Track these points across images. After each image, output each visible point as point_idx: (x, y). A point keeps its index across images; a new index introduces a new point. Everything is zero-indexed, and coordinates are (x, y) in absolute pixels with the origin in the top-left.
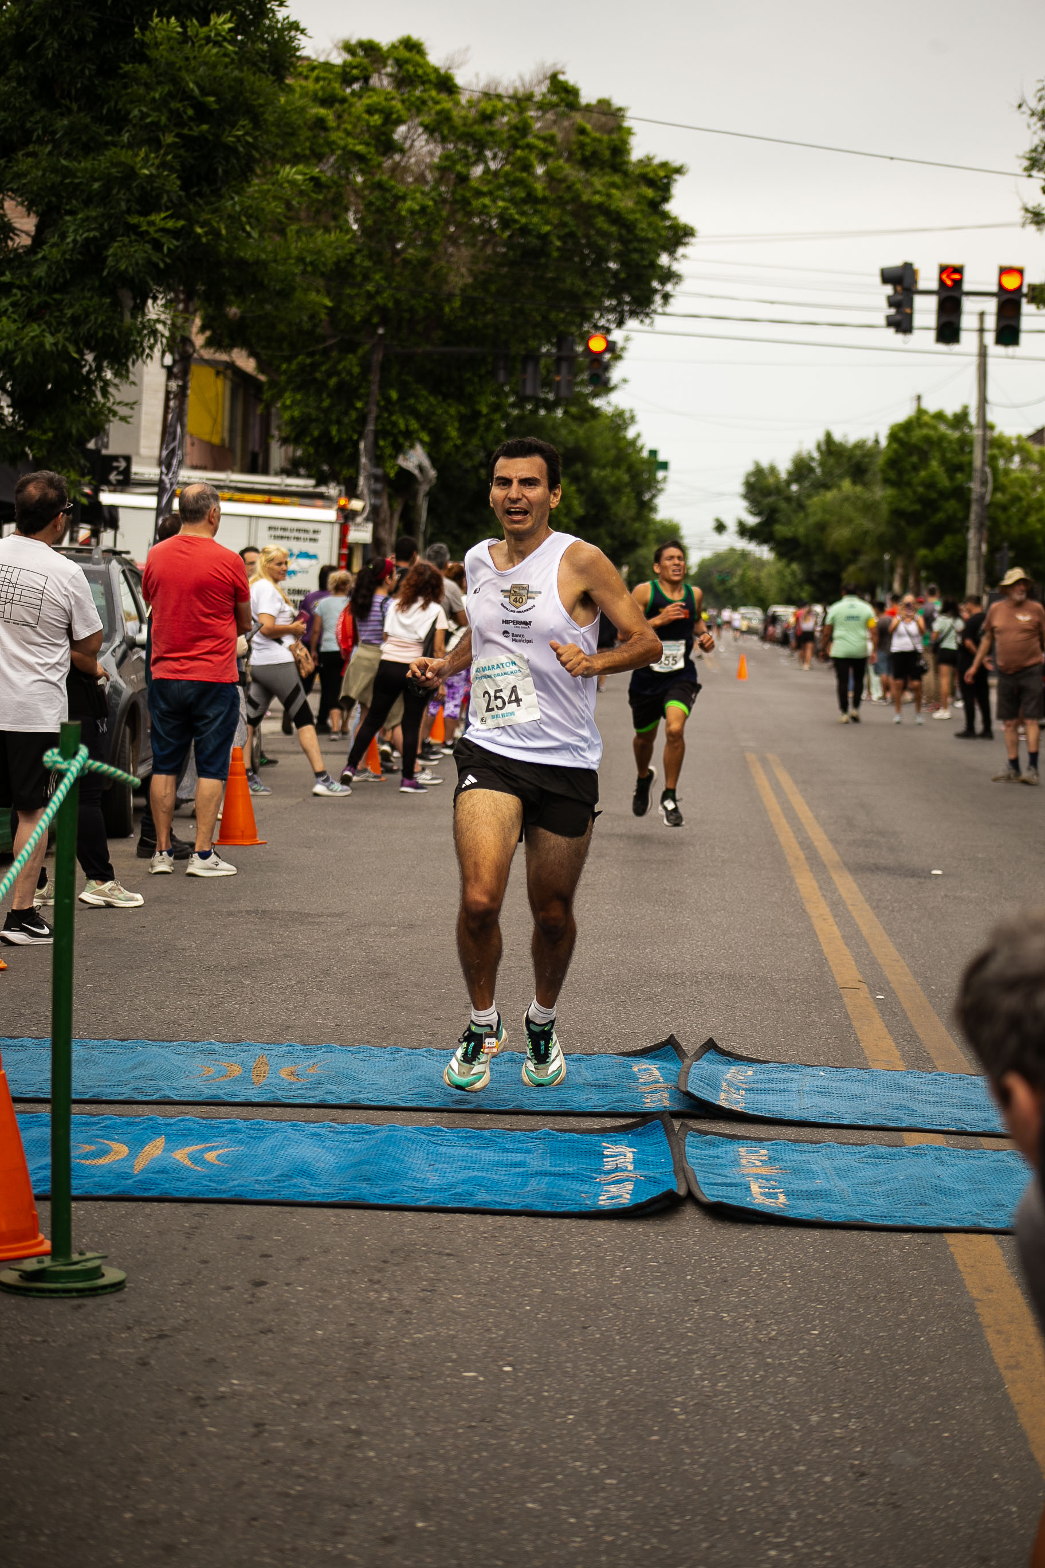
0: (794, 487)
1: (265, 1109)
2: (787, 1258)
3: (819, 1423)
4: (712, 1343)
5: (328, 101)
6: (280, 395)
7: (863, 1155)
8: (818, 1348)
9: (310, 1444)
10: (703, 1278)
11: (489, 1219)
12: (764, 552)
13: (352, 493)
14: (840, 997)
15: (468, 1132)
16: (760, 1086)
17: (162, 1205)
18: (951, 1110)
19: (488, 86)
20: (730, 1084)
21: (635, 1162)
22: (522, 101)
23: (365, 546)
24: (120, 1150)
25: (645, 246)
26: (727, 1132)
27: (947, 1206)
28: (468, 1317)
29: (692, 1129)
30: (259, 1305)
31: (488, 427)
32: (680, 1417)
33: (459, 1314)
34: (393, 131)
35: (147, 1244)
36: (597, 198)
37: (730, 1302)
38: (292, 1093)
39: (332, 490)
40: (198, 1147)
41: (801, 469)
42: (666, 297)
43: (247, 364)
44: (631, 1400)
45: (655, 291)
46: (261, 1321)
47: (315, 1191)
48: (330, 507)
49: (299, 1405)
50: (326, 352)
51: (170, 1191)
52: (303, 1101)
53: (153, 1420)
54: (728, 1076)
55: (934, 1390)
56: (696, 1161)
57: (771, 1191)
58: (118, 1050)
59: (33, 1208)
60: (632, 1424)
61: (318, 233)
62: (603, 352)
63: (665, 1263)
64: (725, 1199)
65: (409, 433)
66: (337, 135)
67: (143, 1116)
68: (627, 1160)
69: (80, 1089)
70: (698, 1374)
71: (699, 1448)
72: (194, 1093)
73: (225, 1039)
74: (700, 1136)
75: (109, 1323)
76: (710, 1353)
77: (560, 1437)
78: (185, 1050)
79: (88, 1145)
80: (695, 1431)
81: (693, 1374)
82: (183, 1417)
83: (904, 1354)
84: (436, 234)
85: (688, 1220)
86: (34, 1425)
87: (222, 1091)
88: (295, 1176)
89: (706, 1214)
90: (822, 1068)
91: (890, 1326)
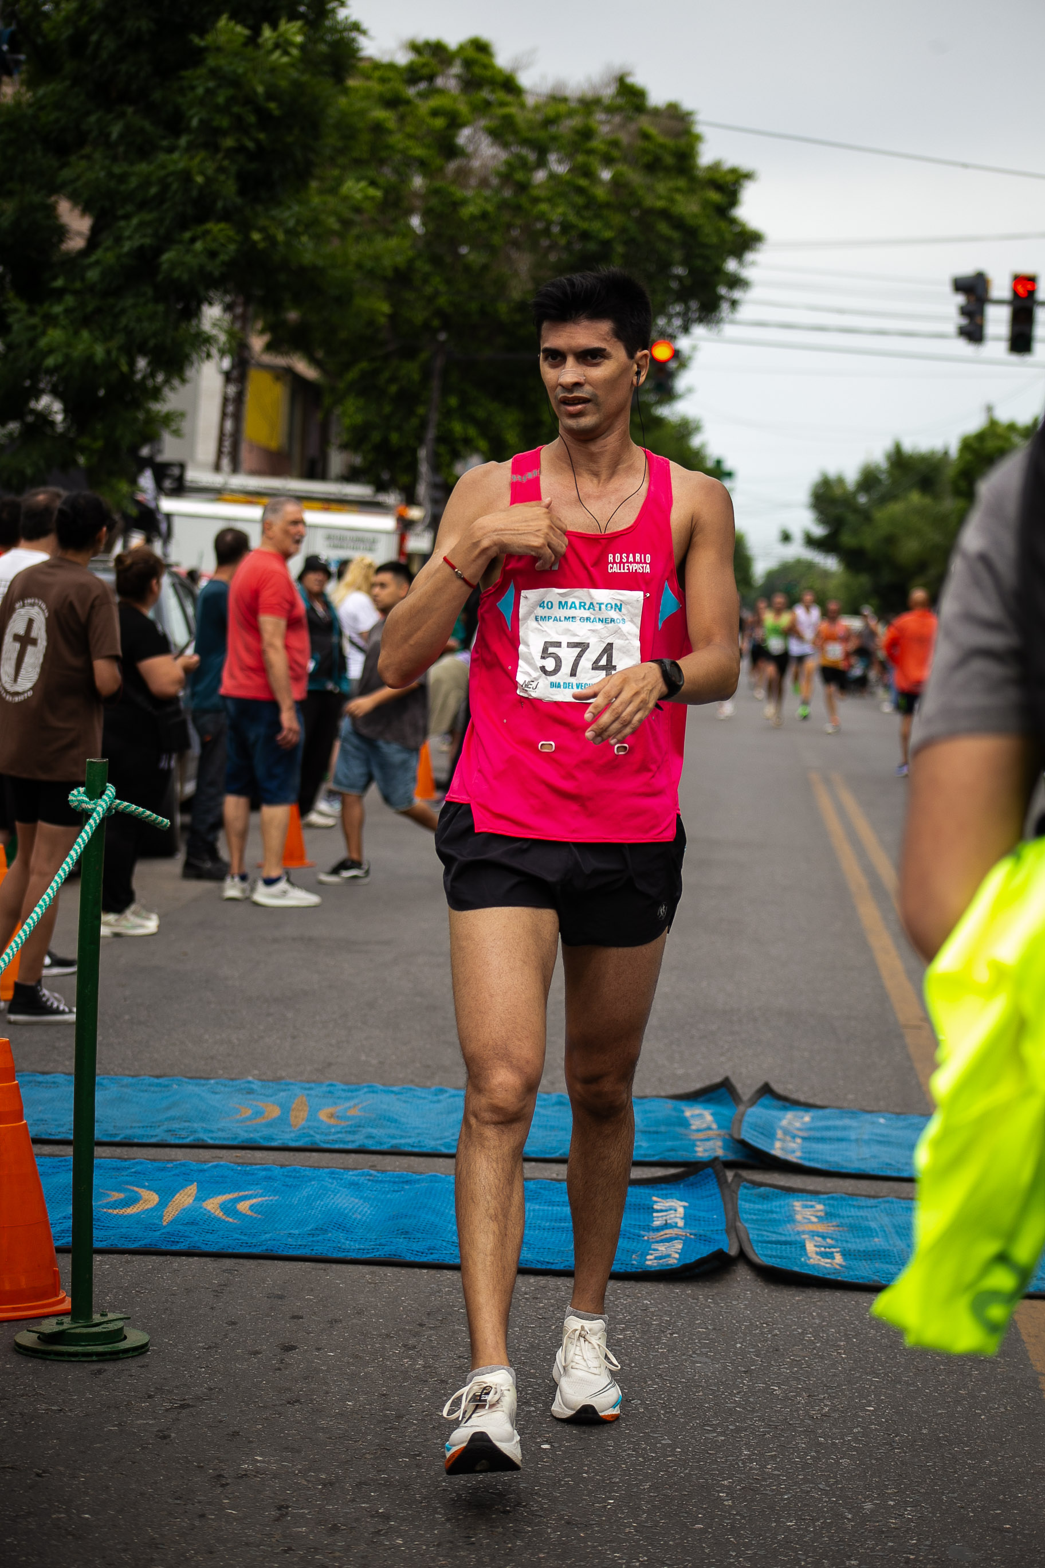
0: (863, 499)
1: (302, 1155)
2: (843, 1325)
3: (872, 1511)
4: (762, 1419)
5: (393, 102)
6: (341, 402)
8: (873, 1427)
9: (335, 1528)
10: (754, 1346)
12: (830, 563)
13: (411, 500)
14: (902, 1037)
16: (818, 1134)
17: (191, 1259)
19: (552, 88)
20: (786, 1132)
21: (685, 1218)
22: (589, 104)
24: (150, 1198)
25: (709, 251)
26: (782, 1184)
29: (746, 1180)
30: (287, 1372)
32: (726, 1503)
34: (454, 136)
35: (173, 1303)
36: (660, 204)
37: (781, 1374)
38: (331, 1137)
39: (391, 499)
40: (231, 1196)
41: (869, 480)
42: (734, 303)
43: (303, 368)
44: (675, 1484)
45: (721, 298)
46: (289, 1389)
47: (352, 1247)
48: (388, 515)
49: (324, 1485)
50: (386, 358)
51: (199, 1244)
52: (341, 1146)
53: (170, 1500)
54: (784, 1123)
55: (995, 1476)
56: (749, 1217)
57: (827, 1250)
58: (152, 1089)
59: (53, 1262)
60: (675, 1510)
61: (379, 238)
62: (668, 360)
63: (714, 1329)
64: (779, 1260)
65: (467, 442)
66: (397, 140)
67: (176, 1161)
68: (678, 1215)
69: (112, 1130)
70: (746, 1455)
71: (745, 1538)
72: (229, 1136)
73: (264, 1077)
74: (753, 1188)
75: (130, 1391)
76: (759, 1431)
77: (599, 1524)
78: (222, 1089)
79: (114, 1193)
80: (741, 1519)
81: (741, 1454)
82: (202, 1498)
83: (963, 1434)
84: (496, 239)
85: (739, 1282)
86: (46, 1505)
87: (259, 1134)
88: (330, 1229)
89: (759, 1275)
90: (882, 1114)
91: (949, 1402)
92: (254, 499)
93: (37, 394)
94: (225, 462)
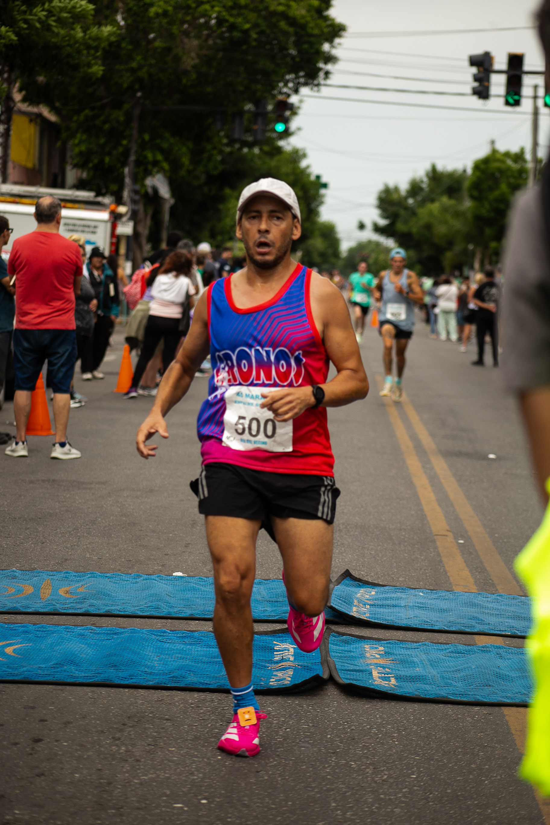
0: (411, 201)
1: (48, 617)
2: (396, 723)
4: (344, 783)
6: (73, 136)
7: (448, 651)
8: (415, 788)
10: (340, 737)
11: (196, 695)
12: (390, 243)
13: (119, 201)
14: (434, 541)
15: (184, 633)
16: (380, 603)
18: (507, 620)
20: (360, 601)
21: (295, 655)
23: (128, 237)
25: (312, 39)
26: (357, 634)
27: (504, 688)
28: (179, 764)
29: (334, 631)
30: (36, 756)
31: (209, 159)
33: (172, 761)
36: (281, 8)
37: (356, 754)
38: (66, 606)
39: (107, 200)
40: (1, 643)
41: (415, 188)
42: (327, 73)
43: (52, 118)
45: (320, 69)
46: (37, 767)
47: (80, 675)
48: (104, 211)
50: (102, 108)
52: (73, 611)
54: (358, 595)
56: (336, 654)
57: (386, 675)
63: (313, 726)
65: (155, 163)
68: (290, 654)
70: (333, 806)
73: (23, 568)
76: (342, 791)
81: (330, 806)
83: (474, 793)
84: (175, 30)
85: (329, 696)
88: (65, 664)
89: (341, 692)
90: (421, 590)
91: (465, 772)
92: (17, 200)
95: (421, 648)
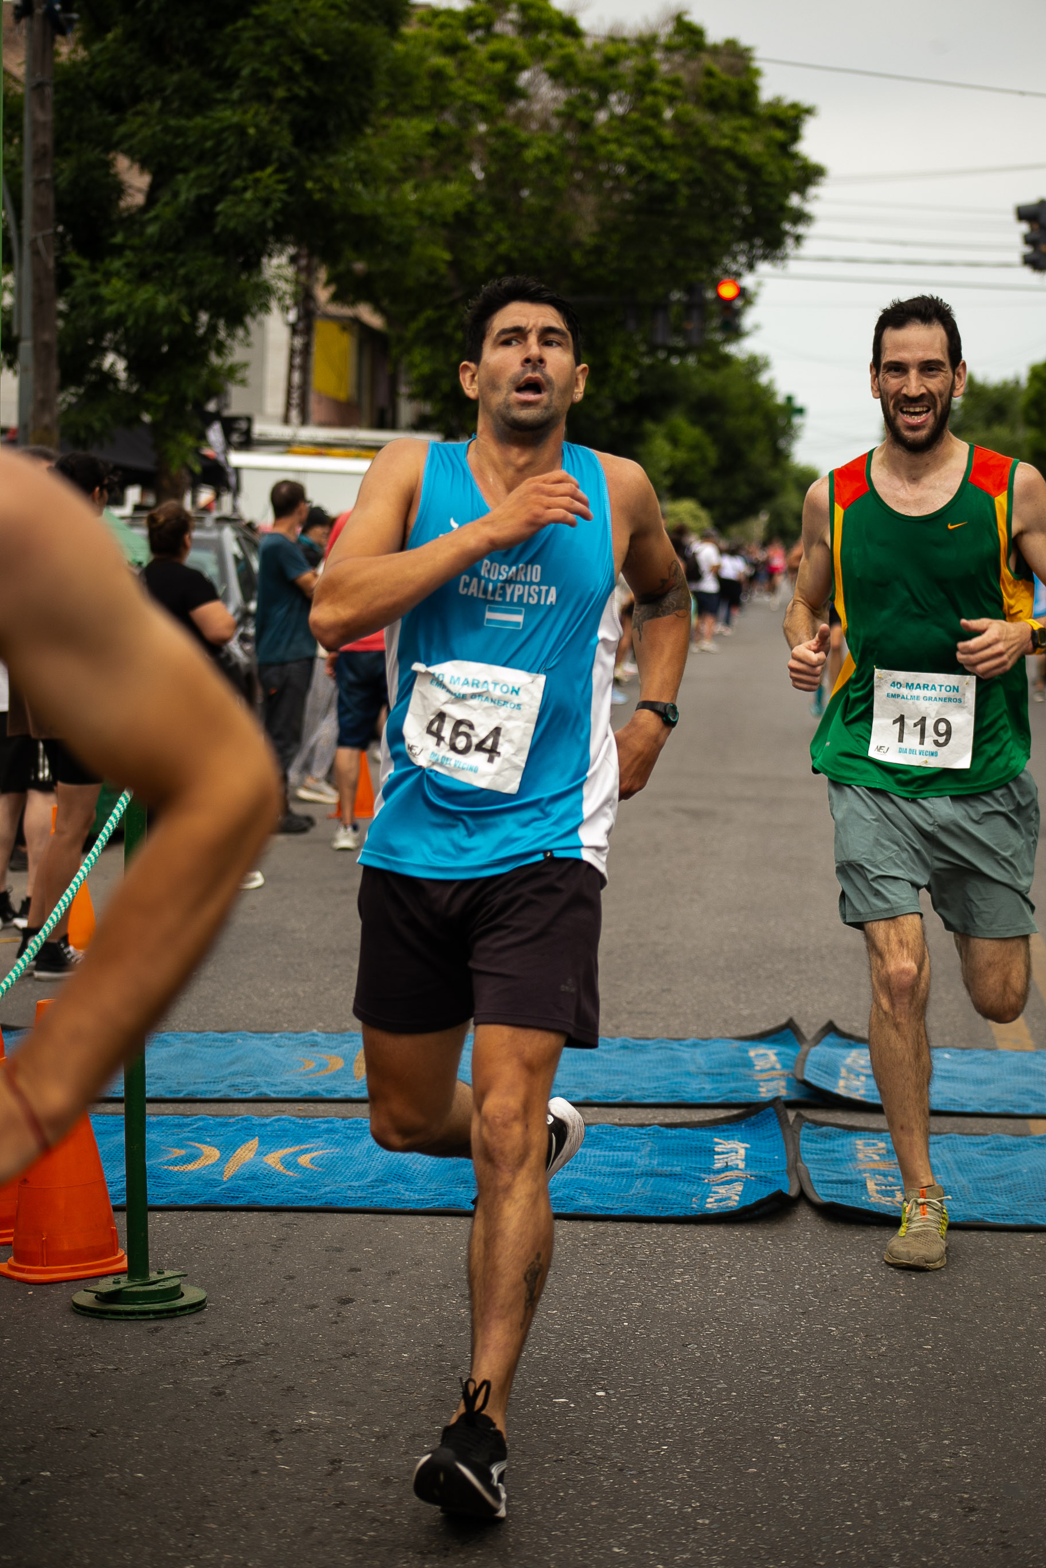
3: (927, 1451)
4: (818, 1360)
5: (452, 49)
6: (410, 351)
7: (985, 1147)
8: (930, 1365)
10: (812, 1288)
11: (591, 1226)
17: (250, 1214)
19: (612, 30)
20: (850, 1070)
21: (747, 1159)
22: (647, 43)
24: (211, 1154)
25: (772, 189)
26: (844, 1123)
29: (808, 1120)
30: (344, 1325)
31: (619, 377)
32: (780, 1446)
34: (515, 78)
35: (231, 1258)
36: (726, 143)
37: (839, 1314)
40: (292, 1150)
42: (798, 239)
43: (374, 320)
44: (730, 1428)
45: (786, 233)
46: (346, 1343)
47: (412, 1198)
49: (378, 1438)
50: (453, 305)
51: (258, 1199)
53: (223, 1457)
54: (848, 1061)
56: (811, 1156)
57: (888, 1188)
58: (217, 1044)
59: (110, 1221)
60: (729, 1455)
61: (436, 185)
62: (733, 299)
63: (773, 1271)
64: (839, 1199)
66: (457, 86)
67: (238, 1115)
68: (739, 1157)
69: (175, 1087)
70: (801, 1397)
71: (798, 1481)
72: (292, 1089)
73: (329, 1030)
74: (815, 1128)
75: (186, 1348)
76: (815, 1373)
77: (652, 1471)
78: (287, 1042)
79: (175, 1150)
80: (795, 1462)
81: (796, 1396)
82: (256, 1454)
83: (1021, 1370)
84: (560, 181)
85: (799, 1222)
86: (99, 1465)
87: (323, 1087)
88: (389, 1181)
89: (819, 1215)
90: (947, 1050)
91: (1008, 1338)
92: (323, 450)
93: (103, 351)
94: (294, 414)
95: (945, 1143)
